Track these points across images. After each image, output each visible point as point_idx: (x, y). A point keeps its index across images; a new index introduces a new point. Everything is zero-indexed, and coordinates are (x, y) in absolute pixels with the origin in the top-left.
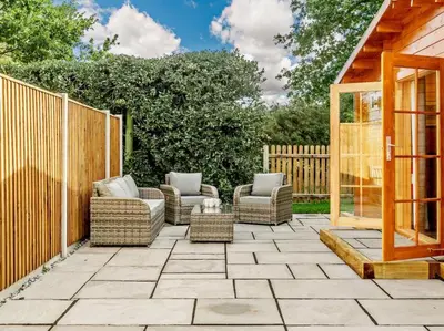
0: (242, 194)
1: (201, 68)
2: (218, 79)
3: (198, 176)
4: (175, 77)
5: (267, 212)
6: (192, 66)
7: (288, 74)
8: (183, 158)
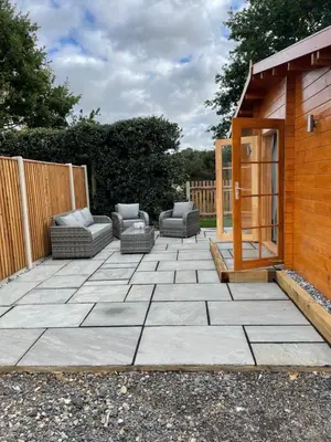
0: (165, 217)
1: (138, 129)
2: (149, 137)
3: (137, 205)
4: (120, 137)
5: (179, 229)
6: (130, 129)
7: (214, 129)
8: (129, 193)
